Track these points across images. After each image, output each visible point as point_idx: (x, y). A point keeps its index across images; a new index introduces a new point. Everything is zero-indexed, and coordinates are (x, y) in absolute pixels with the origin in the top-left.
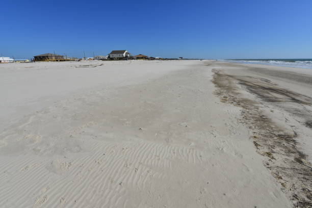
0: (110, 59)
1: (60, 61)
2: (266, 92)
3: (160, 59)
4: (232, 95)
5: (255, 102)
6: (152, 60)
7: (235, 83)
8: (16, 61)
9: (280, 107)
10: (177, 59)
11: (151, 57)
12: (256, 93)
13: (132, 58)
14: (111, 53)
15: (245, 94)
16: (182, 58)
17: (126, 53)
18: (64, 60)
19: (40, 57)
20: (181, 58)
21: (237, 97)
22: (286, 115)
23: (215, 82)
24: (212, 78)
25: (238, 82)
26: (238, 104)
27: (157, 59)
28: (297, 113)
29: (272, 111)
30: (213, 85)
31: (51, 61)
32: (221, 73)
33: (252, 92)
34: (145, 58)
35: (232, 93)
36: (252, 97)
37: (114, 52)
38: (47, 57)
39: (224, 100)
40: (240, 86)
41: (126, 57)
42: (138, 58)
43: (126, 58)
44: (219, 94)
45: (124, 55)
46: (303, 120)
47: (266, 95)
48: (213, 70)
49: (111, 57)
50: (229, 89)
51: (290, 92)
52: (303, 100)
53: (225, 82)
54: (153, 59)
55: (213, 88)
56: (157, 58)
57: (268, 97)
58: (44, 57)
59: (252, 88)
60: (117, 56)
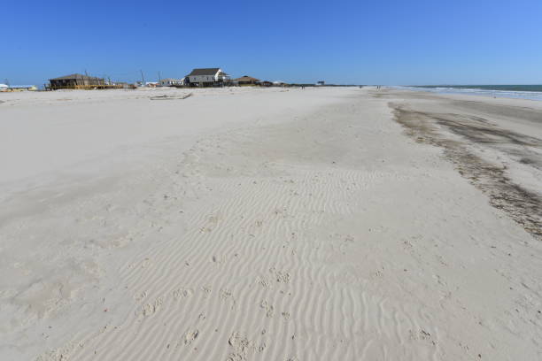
0: (189, 84)
1: (99, 88)
2: (478, 133)
3: (281, 85)
4: (429, 136)
5: (461, 143)
6: (267, 86)
7: (431, 123)
8: (12, 89)
9: (495, 148)
10: (313, 85)
11: (266, 82)
12: (463, 134)
13: (230, 83)
14: (191, 74)
15: (448, 134)
16: (322, 84)
17: (221, 74)
18: (106, 88)
19: (61, 81)
20: (322, 82)
21: (437, 138)
22: (500, 154)
23: (400, 122)
24: (392, 116)
25: (435, 121)
26: (439, 144)
27: (277, 85)
28: (514, 153)
29: (482, 151)
30: (398, 125)
31: (81, 88)
32: (404, 109)
33: (457, 133)
34: (255, 83)
35: (429, 133)
36: (457, 138)
37: (196, 72)
38: (75, 80)
39: (420, 140)
40: (439, 126)
41: (220, 80)
42: (241, 83)
43: (219, 84)
44: (410, 135)
45: (216, 77)
46: (519, 158)
47: (478, 136)
48: (390, 105)
49: (192, 80)
50: (423, 129)
51: (513, 134)
52: (528, 142)
53: (415, 122)
54: (268, 84)
55: (399, 128)
56: (276, 82)
57: (479, 139)
58: (68, 81)
59: (456, 128)
60: (202, 79)
